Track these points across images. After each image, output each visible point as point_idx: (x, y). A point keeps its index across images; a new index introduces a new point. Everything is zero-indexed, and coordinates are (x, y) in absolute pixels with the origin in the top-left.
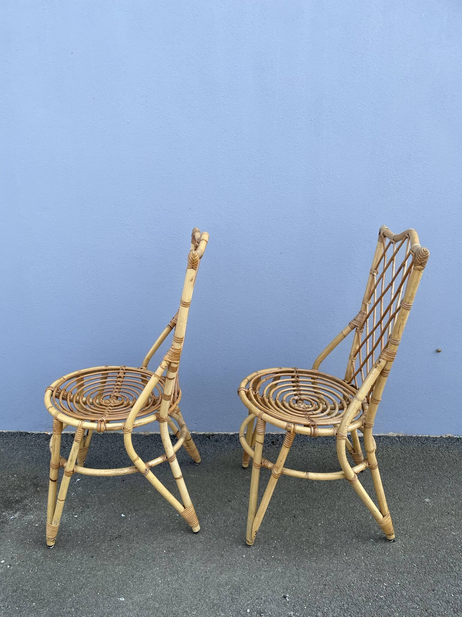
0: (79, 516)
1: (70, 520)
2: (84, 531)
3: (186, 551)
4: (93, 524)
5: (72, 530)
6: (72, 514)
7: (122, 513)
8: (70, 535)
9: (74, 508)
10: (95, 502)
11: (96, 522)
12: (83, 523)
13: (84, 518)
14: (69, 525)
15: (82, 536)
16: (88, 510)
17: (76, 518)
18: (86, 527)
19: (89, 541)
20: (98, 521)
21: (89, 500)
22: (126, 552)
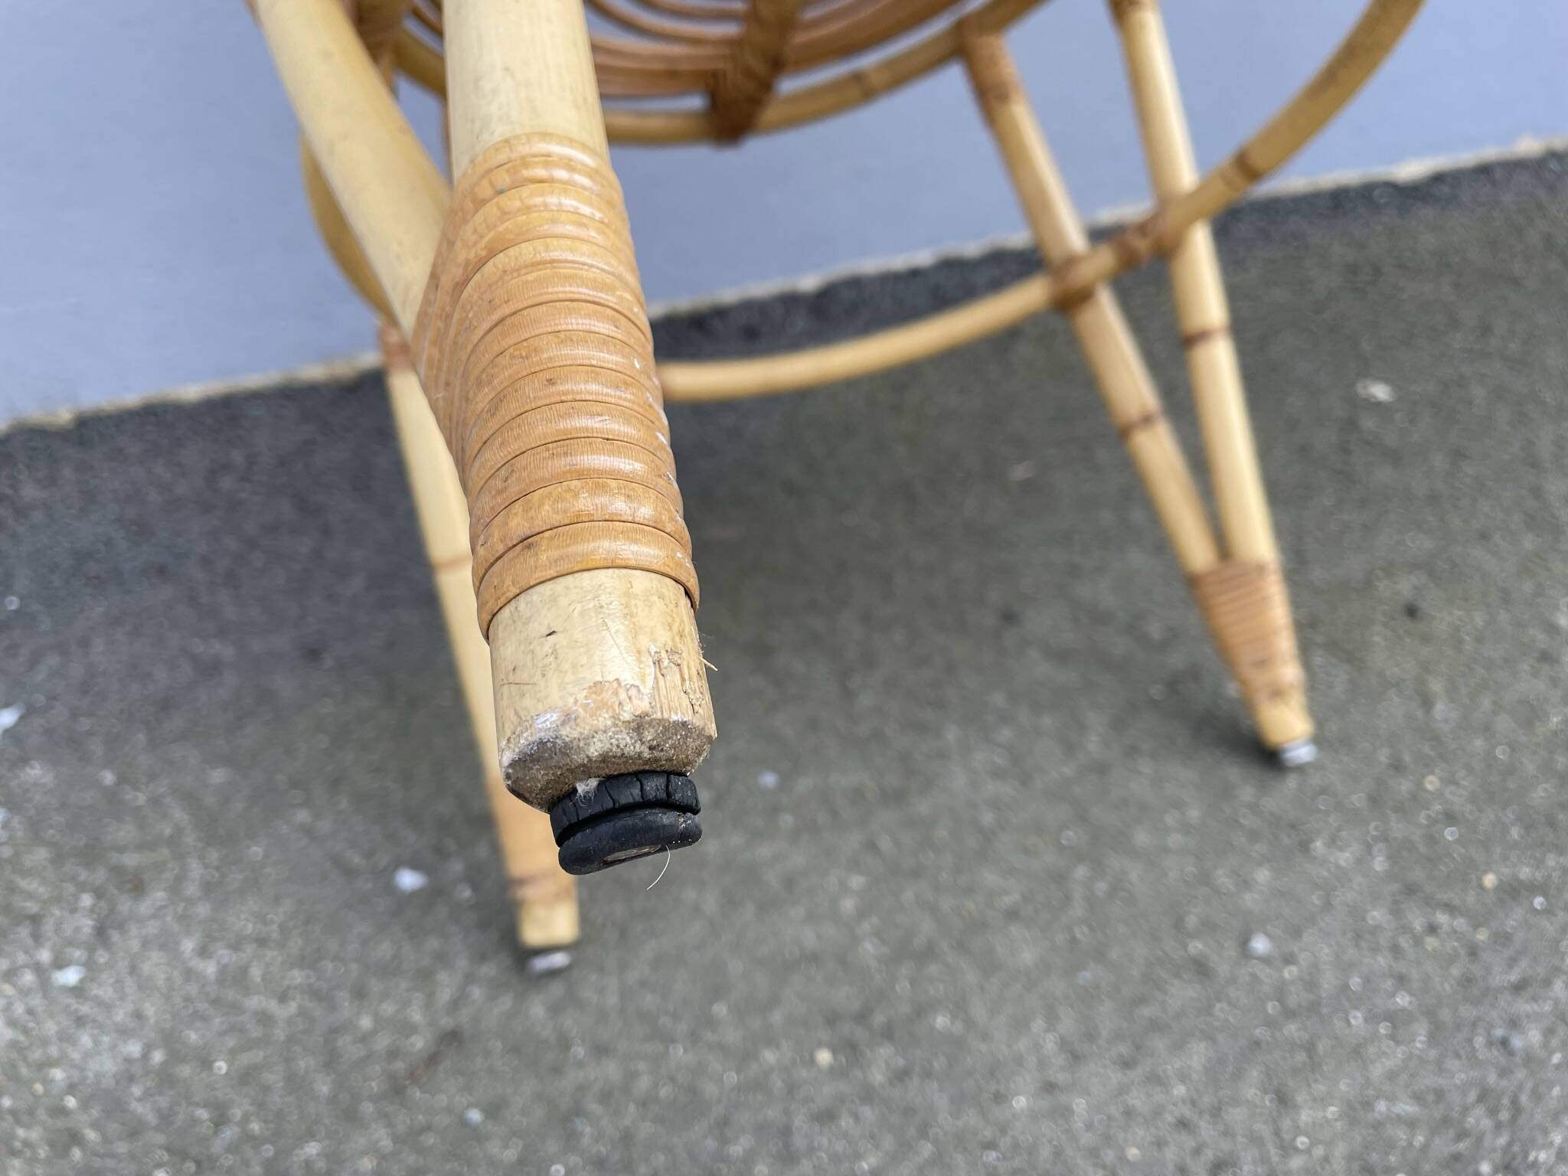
0: (90, 965)
1: (30, 1012)
2: (165, 1078)
3: (959, 1007)
4: (216, 1002)
5: (71, 1088)
6: (38, 969)
7: (398, 864)
8: (75, 1138)
9: (35, 920)
10: (173, 842)
11: (234, 977)
12: (138, 1015)
13: (133, 970)
14: (36, 1055)
15: (166, 1118)
16: (145, 907)
17: (78, 991)
18: (169, 1038)
19: (233, 1148)
20: (244, 970)
21: (124, 832)
22: (552, 1146)
